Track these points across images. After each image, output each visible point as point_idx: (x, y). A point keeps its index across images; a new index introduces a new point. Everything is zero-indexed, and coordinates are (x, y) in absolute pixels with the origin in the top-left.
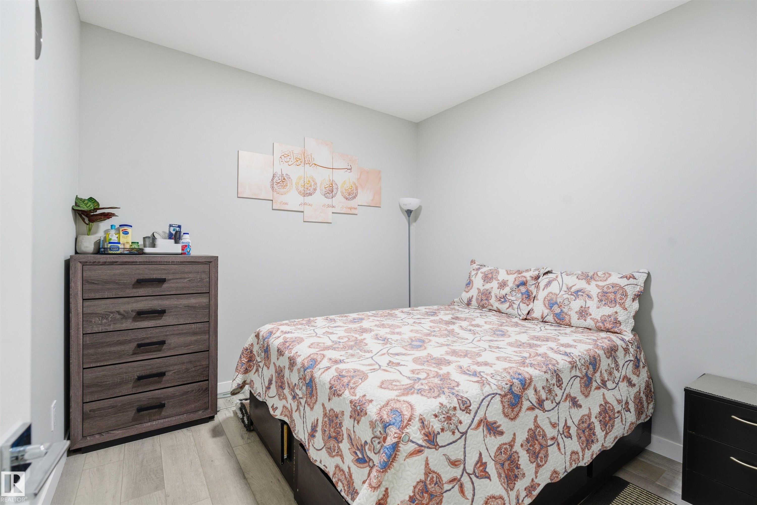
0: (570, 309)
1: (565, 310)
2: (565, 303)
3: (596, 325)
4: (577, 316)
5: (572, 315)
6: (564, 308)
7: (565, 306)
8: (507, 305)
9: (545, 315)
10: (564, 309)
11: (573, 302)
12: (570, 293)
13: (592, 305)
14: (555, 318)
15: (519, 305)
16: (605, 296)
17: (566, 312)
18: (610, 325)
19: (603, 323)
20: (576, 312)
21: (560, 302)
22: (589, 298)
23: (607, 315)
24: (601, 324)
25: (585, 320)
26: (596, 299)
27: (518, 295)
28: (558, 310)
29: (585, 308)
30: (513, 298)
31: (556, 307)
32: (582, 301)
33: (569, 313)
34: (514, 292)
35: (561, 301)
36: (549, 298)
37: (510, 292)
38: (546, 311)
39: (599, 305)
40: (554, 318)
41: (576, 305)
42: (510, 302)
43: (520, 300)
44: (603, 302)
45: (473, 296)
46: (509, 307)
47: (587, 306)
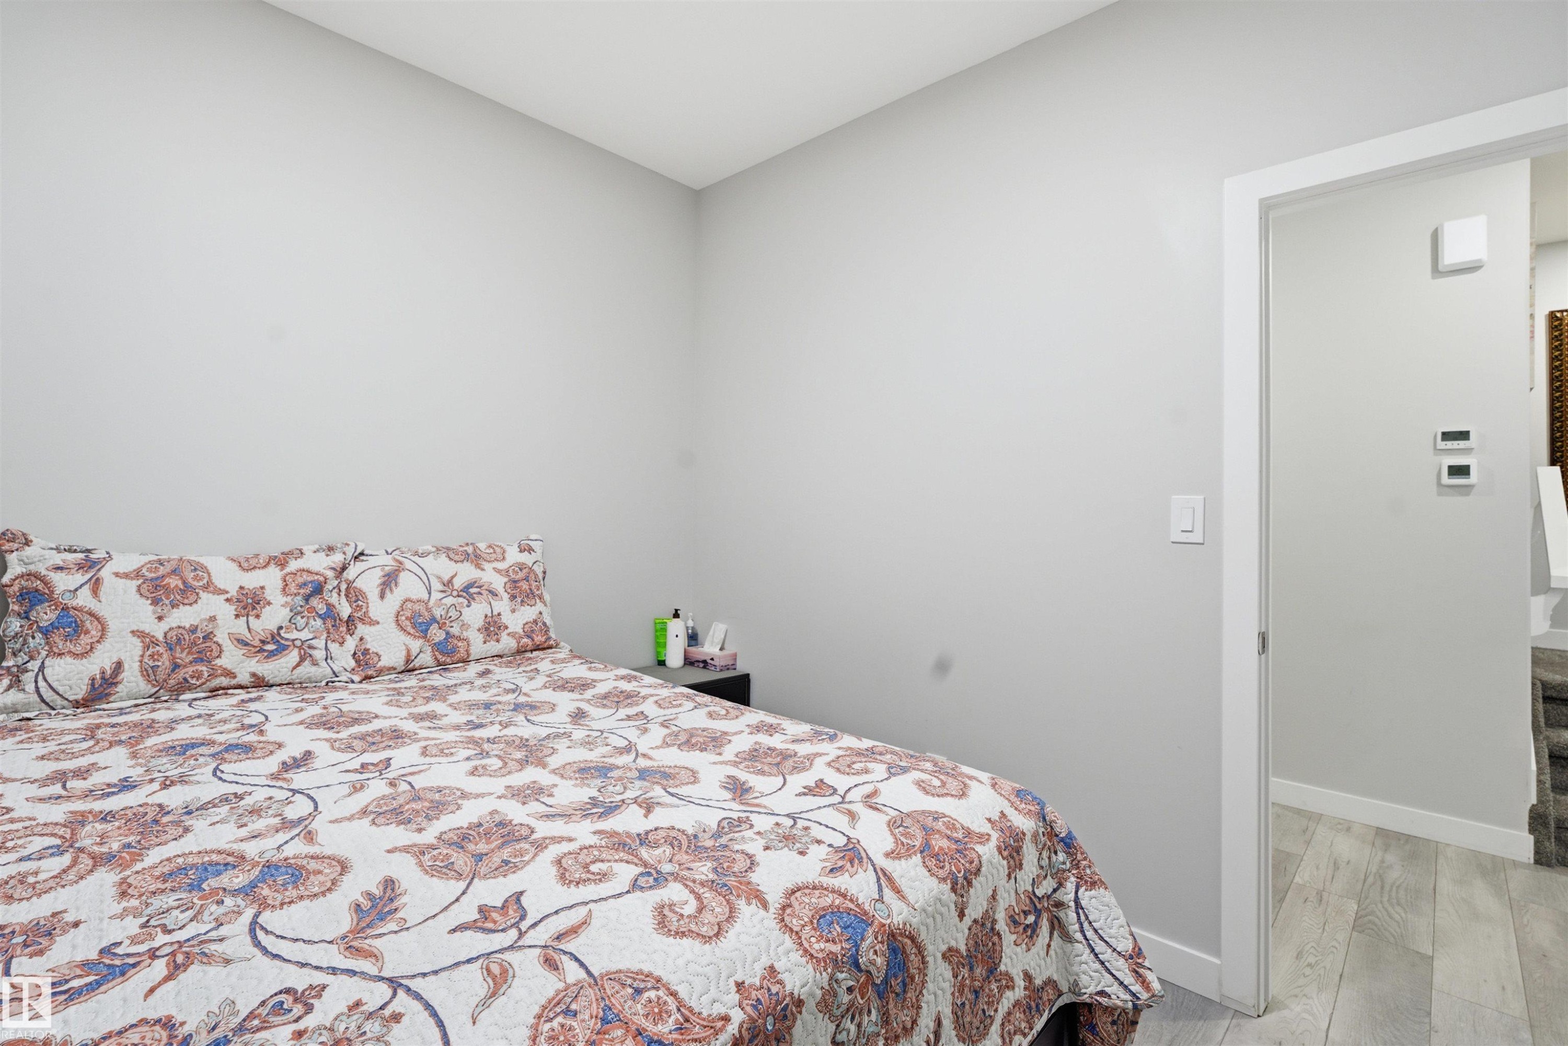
0: (465, 627)
1: (455, 630)
2: (450, 617)
3: (518, 643)
4: (482, 636)
5: (471, 637)
6: (452, 627)
7: (451, 622)
8: (293, 656)
9: (414, 653)
10: (451, 630)
11: (466, 611)
12: (455, 593)
13: (502, 606)
14: (436, 653)
15: (326, 649)
16: (515, 587)
17: (457, 634)
18: (542, 636)
19: (528, 637)
20: (479, 630)
21: (441, 616)
22: (494, 597)
23: (532, 620)
24: (525, 640)
25: (498, 641)
26: (506, 596)
27: (312, 622)
28: (439, 636)
29: (492, 617)
30: (305, 635)
31: (434, 629)
32: (485, 604)
33: (465, 634)
34: (299, 618)
35: (442, 613)
36: (409, 614)
37: (290, 621)
38: (415, 645)
39: (513, 606)
40: (435, 655)
41: (475, 614)
42: (300, 648)
43: (325, 635)
44: (519, 600)
45: (119, 666)
46: (302, 660)
47: (495, 613)
